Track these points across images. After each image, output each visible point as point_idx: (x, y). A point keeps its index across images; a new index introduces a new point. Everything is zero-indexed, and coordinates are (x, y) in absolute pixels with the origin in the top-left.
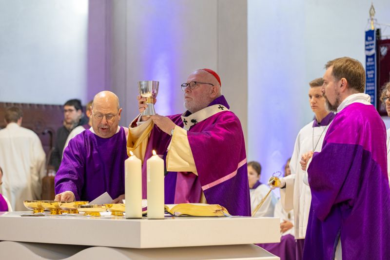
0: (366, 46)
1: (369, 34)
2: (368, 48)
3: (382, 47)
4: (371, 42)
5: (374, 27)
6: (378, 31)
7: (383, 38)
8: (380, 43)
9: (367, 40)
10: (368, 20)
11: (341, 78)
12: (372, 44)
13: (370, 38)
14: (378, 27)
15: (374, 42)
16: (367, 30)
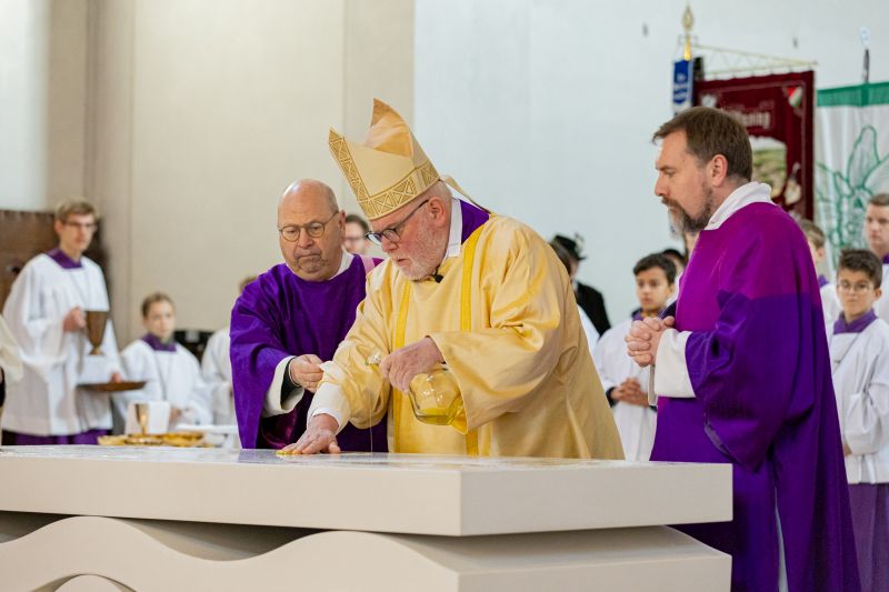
0: (676, 92)
1: (680, 67)
2: (679, 97)
3: (705, 94)
4: (683, 86)
5: (691, 53)
6: (698, 62)
7: (709, 77)
8: (701, 87)
9: (676, 80)
10: (680, 37)
11: (713, 155)
12: (685, 90)
13: (681, 77)
14: (698, 53)
15: (689, 85)
16: (678, 58)
